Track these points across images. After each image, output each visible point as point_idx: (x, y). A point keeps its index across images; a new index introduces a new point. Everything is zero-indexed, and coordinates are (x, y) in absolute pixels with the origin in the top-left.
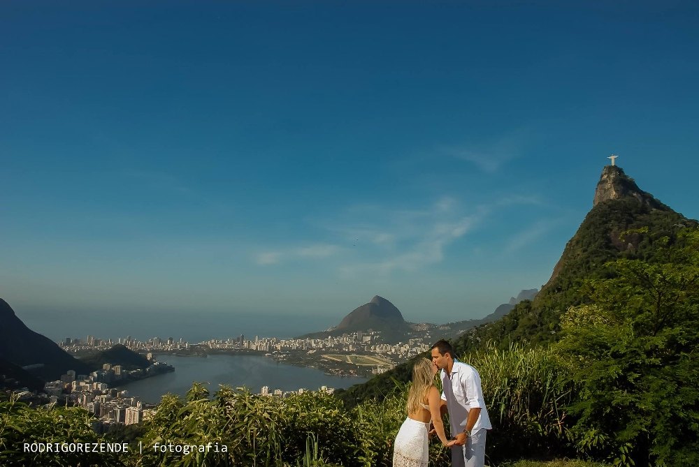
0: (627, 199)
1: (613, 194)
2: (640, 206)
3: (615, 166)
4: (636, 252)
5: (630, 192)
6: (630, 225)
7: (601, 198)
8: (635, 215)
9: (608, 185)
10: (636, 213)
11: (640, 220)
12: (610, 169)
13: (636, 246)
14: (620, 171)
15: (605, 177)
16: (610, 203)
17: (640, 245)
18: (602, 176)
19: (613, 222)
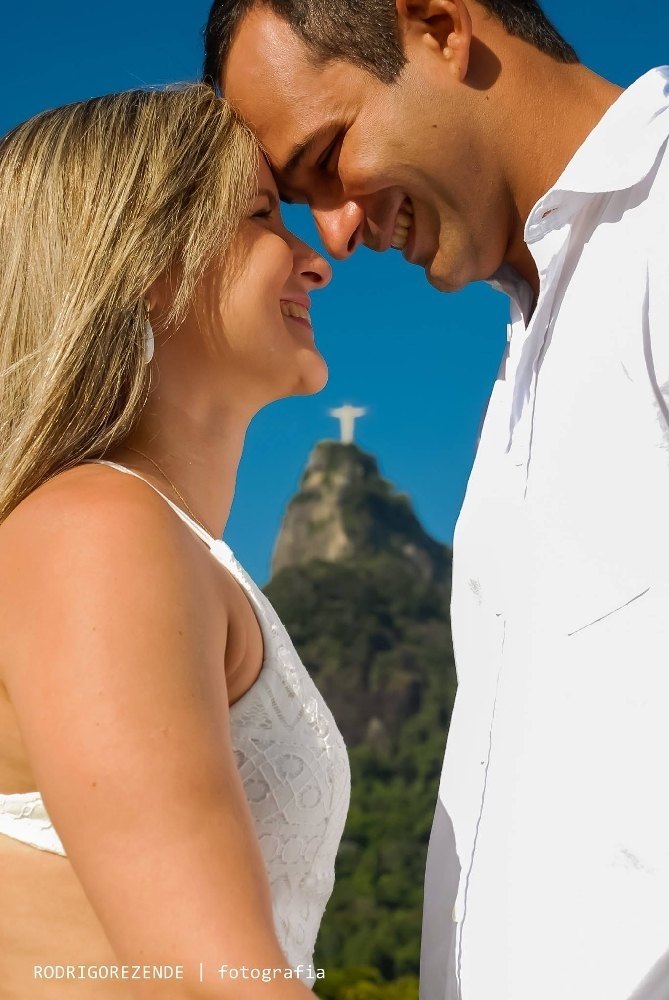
0: (379, 564)
1: (336, 545)
2: (420, 590)
3: (352, 450)
4: (395, 750)
5: (395, 541)
6: (381, 657)
7: (295, 550)
8: (399, 622)
9: (325, 509)
10: (406, 613)
11: (418, 642)
12: (336, 454)
13: (393, 730)
14: (368, 465)
15: (316, 479)
16: (321, 573)
17: (411, 727)
18: (307, 476)
19: (324, 640)
